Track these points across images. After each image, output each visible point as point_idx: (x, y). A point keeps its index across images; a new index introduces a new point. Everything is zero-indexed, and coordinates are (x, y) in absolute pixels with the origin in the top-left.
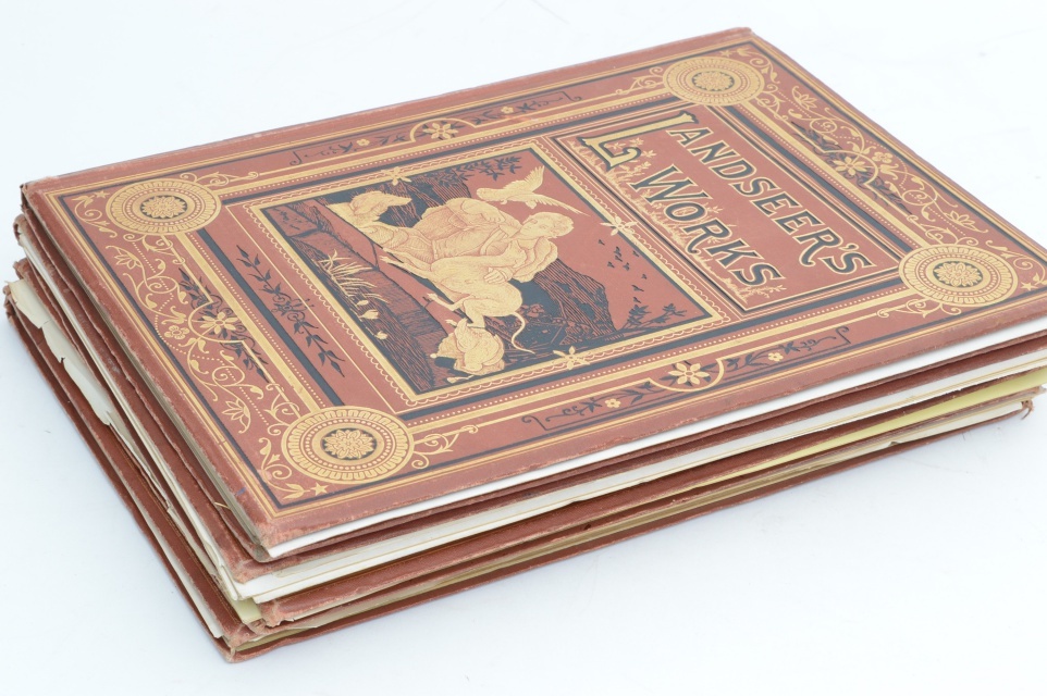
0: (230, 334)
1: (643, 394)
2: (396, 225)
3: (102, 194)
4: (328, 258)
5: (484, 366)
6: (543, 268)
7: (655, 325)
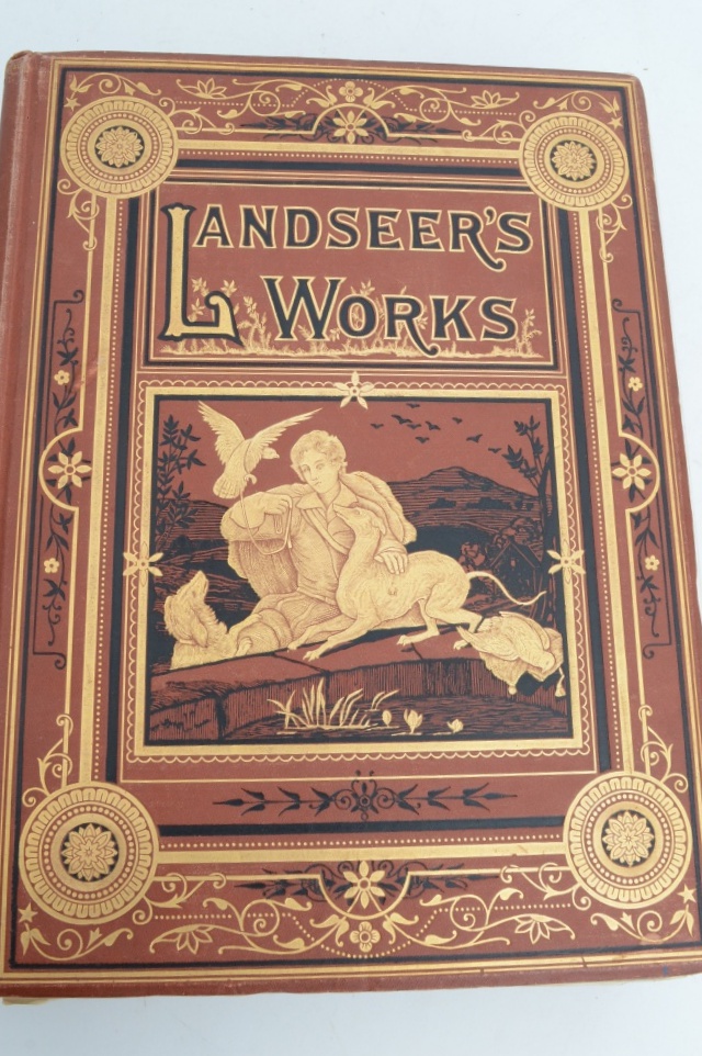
0: (391, 881)
1: (648, 529)
2: (248, 613)
3: (26, 914)
4: (284, 716)
5: (549, 650)
6: (397, 506)
7: (543, 457)
